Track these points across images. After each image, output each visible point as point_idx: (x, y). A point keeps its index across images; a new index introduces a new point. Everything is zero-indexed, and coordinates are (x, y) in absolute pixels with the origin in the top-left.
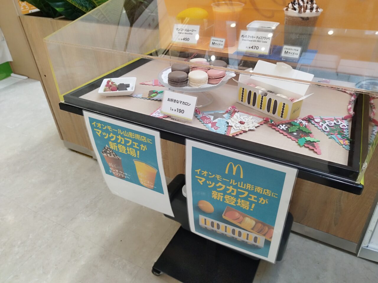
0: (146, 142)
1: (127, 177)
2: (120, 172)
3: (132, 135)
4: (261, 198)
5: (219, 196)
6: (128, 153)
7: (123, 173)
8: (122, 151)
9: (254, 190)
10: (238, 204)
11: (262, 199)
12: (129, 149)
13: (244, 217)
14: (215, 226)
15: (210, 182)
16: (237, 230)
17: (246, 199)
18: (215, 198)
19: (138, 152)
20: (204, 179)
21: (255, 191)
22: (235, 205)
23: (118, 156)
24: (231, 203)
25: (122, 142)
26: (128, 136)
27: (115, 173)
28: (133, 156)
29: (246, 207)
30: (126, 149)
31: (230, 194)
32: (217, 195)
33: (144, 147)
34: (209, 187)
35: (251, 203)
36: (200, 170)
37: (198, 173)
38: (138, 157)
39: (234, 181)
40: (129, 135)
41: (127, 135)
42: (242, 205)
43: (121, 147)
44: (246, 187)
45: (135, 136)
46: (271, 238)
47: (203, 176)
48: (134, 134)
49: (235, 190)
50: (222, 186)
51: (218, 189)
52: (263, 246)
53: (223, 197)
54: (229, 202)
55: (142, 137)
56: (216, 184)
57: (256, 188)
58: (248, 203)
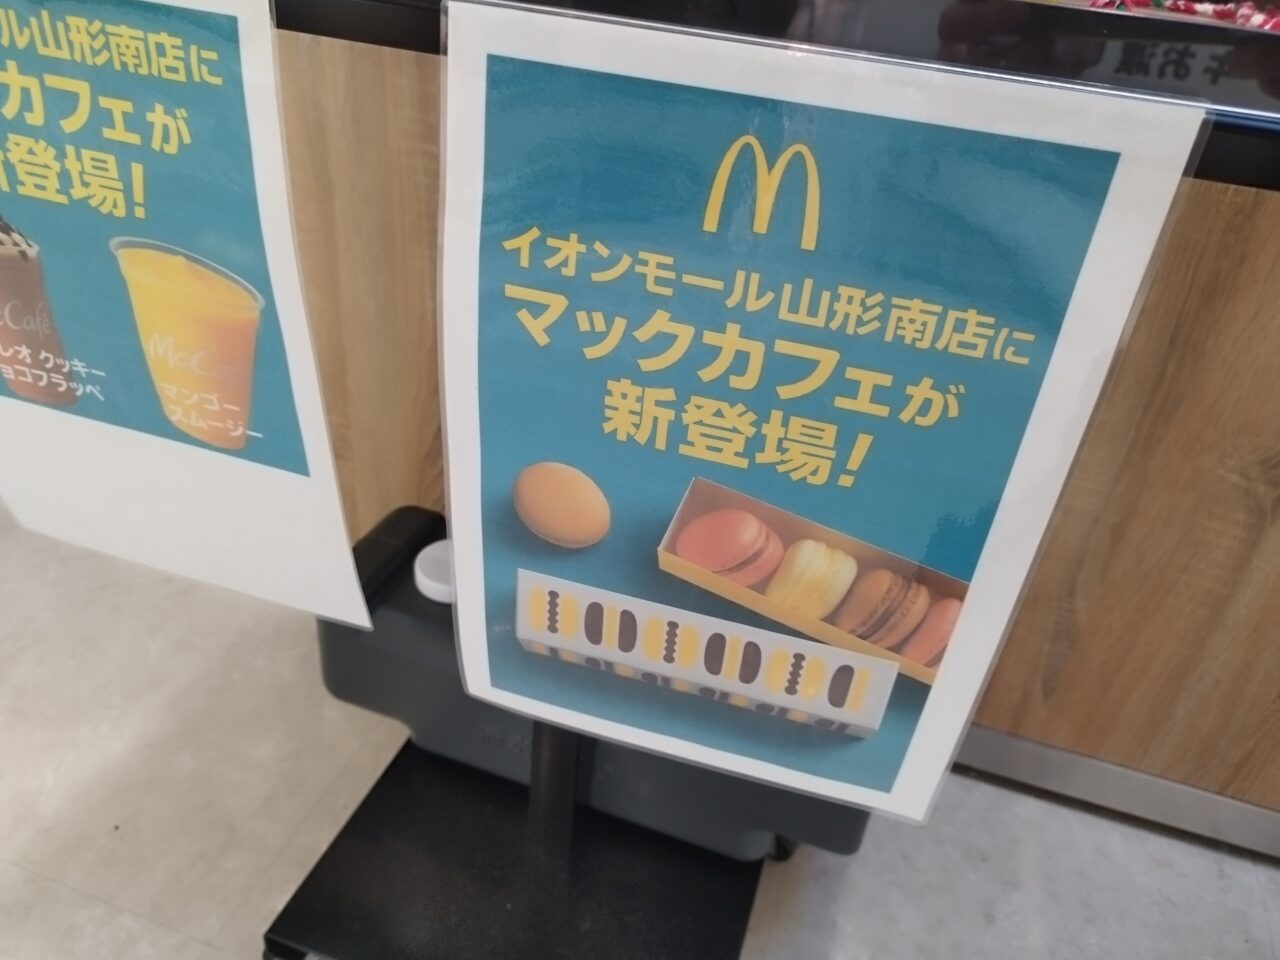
0: (181, 77)
1: (89, 388)
2: (43, 355)
3: (86, 40)
4: (916, 383)
5: (651, 410)
6: (78, 192)
7: (60, 361)
8: (38, 187)
9: (882, 330)
10: (762, 451)
11: (921, 391)
12: (79, 158)
13: (790, 537)
14: (611, 628)
15: (598, 317)
16: (738, 635)
17: (814, 407)
18: (622, 437)
19: (137, 171)
20: (557, 303)
21: (889, 337)
22: (744, 463)
23: (16, 237)
24: (720, 450)
25: (30, 109)
26: (64, 54)
27: (18, 373)
28: (105, 209)
29: (813, 463)
30: (56, 166)
31: (720, 390)
32: (637, 407)
33: (169, 121)
34: (592, 353)
35: (850, 426)
36: (535, 233)
37: (524, 262)
38: (140, 212)
39: (755, 278)
40: (70, 44)
41: (59, 46)
42: (786, 457)
43: (31, 152)
44: (831, 314)
45: (107, 46)
46: (935, 661)
47: (553, 282)
48: (103, 31)
49: (756, 350)
50: (673, 338)
51: (647, 365)
52: (879, 720)
53: (671, 414)
54: (709, 448)
55: (153, 38)
56: (636, 323)
57: (895, 313)
58: (830, 432)
